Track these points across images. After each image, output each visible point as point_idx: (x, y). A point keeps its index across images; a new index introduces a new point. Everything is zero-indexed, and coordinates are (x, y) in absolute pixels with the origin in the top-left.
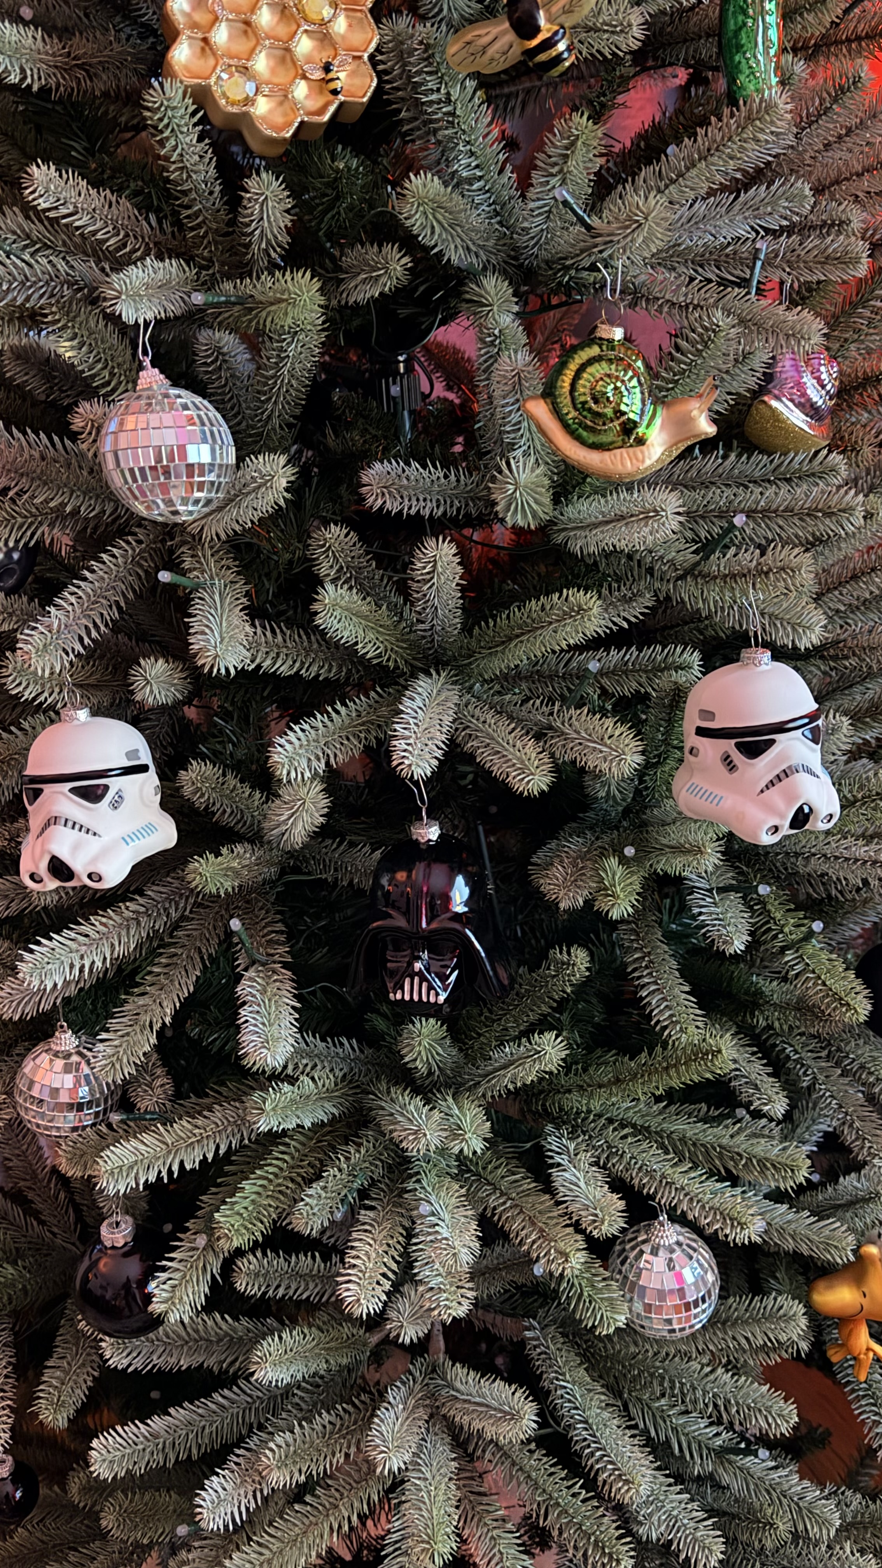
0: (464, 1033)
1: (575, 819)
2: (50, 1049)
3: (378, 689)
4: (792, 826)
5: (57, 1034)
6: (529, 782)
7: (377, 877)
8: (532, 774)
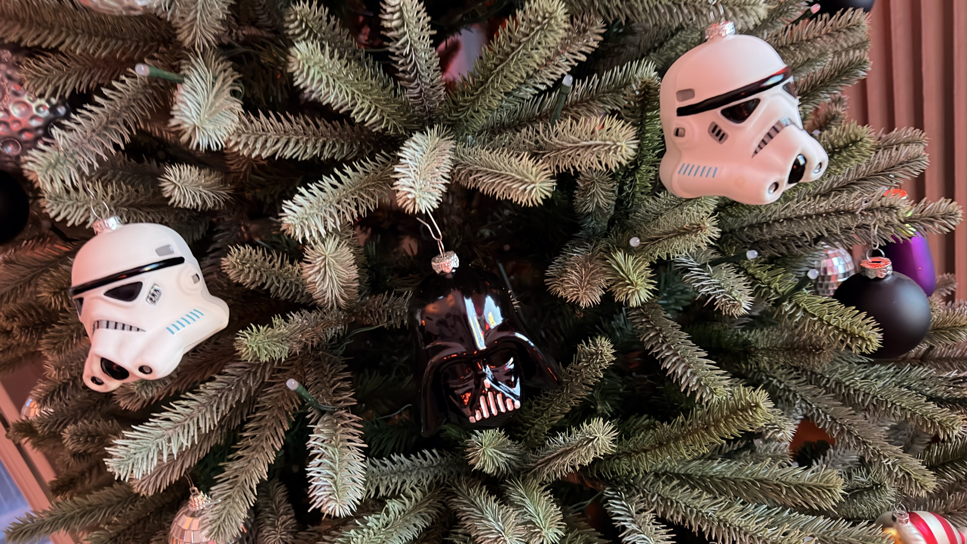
0: (521, 425)
1: (572, 238)
2: (188, 511)
3: (383, 152)
4: (790, 181)
5: (191, 497)
6: (530, 192)
7: (412, 314)
8: (533, 183)
